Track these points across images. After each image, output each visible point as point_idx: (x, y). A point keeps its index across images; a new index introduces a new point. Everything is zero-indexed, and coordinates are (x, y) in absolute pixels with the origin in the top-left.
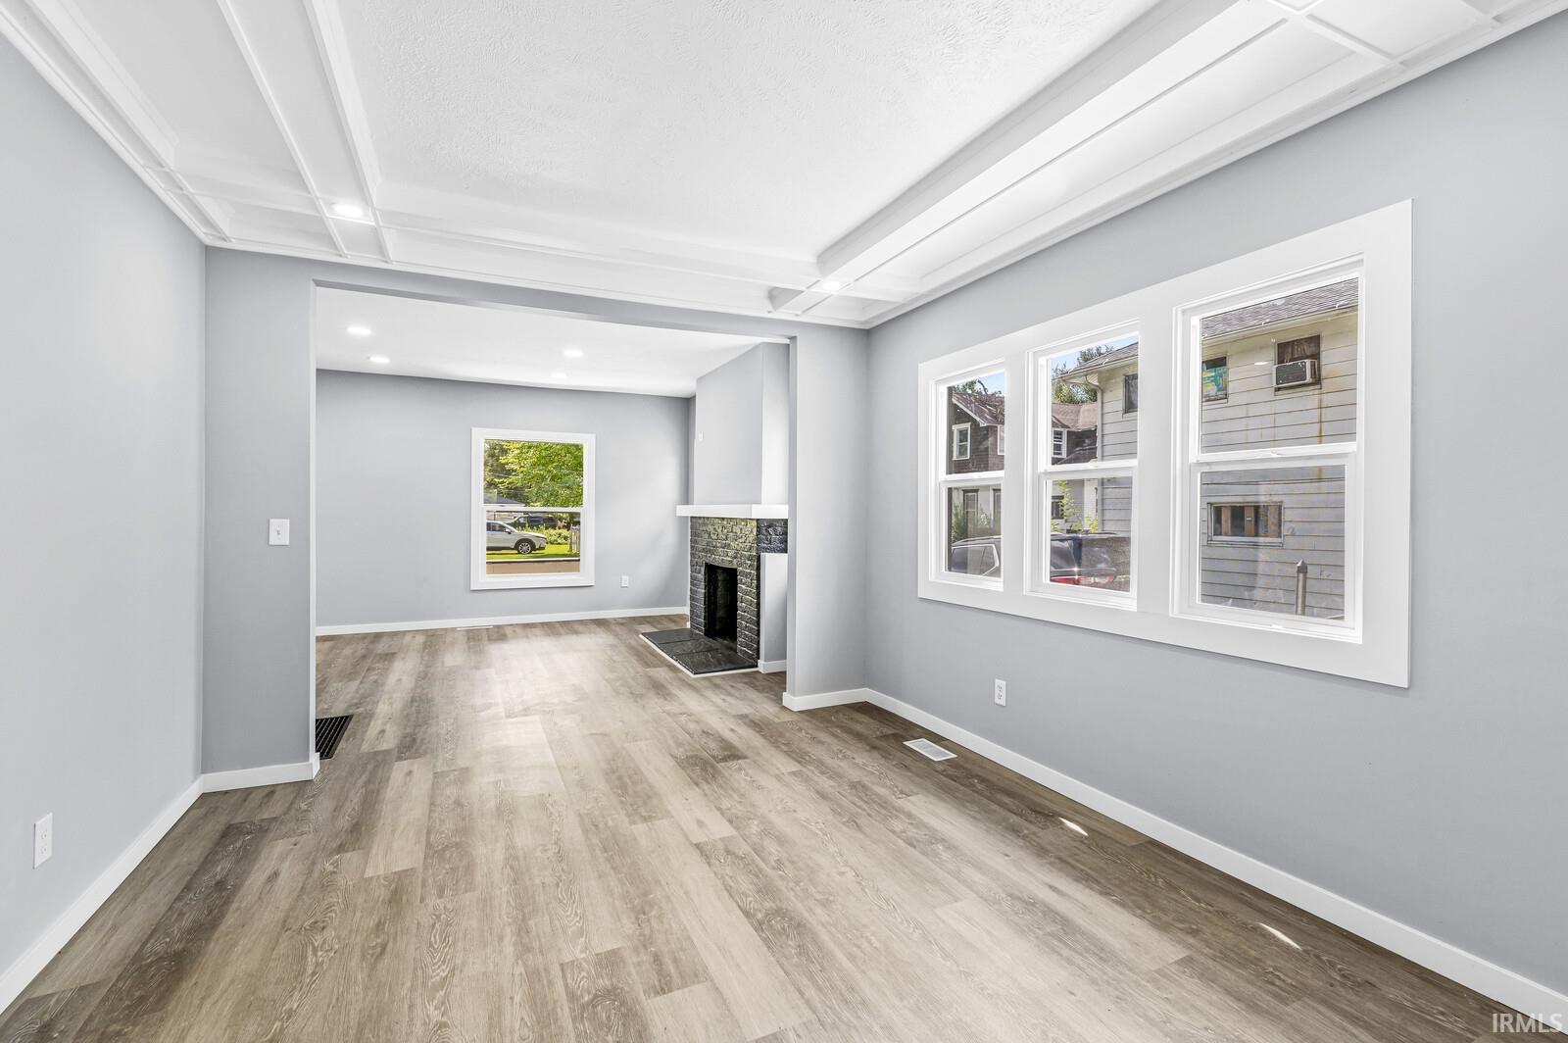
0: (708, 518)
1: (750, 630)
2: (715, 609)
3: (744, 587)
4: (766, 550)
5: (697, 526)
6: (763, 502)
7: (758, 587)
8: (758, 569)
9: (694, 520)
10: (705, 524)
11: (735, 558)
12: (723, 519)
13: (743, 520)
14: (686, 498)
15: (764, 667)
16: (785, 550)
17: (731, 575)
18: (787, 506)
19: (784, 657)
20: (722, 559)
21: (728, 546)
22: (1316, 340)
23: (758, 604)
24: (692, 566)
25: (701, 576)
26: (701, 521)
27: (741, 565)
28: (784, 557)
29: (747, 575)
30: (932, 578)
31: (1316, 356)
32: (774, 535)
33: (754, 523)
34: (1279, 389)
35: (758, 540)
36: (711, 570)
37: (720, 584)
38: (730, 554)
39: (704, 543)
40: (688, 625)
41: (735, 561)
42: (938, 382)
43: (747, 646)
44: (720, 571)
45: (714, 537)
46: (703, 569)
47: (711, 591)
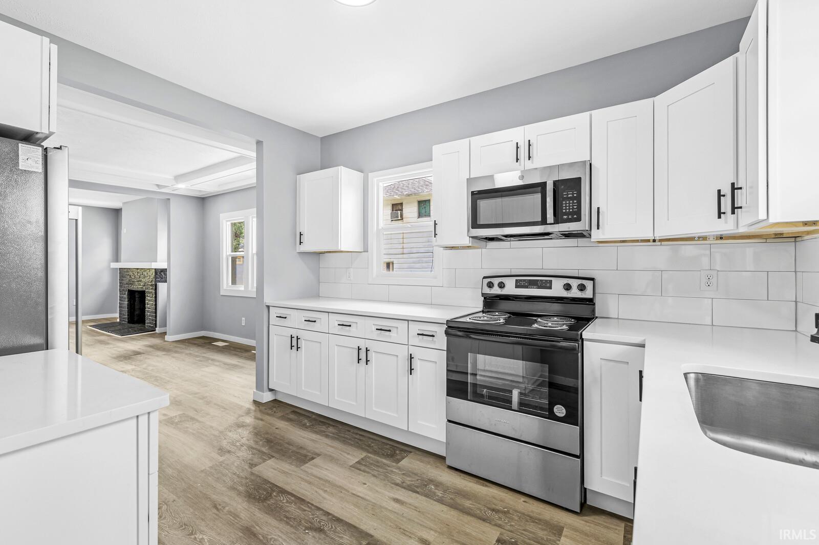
0: (129, 269)
1: (152, 316)
2: (134, 310)
3: (149, 298)
4: (160, 282)
5: (123, 272)
6: (158, 261)
7: (156, 297)
8: (156, 289)
9: (121, 270)
10: (127, 272)
11: (144, 286)
12: (138, 269)
13: (148, 269)
14: (117, 258)
15: (158, 330)
16: (166, 281)
17: (142, 294)
18: (167, 263)
19: (165, 326)
20: (137, 287)
21: (141, 281)
22: (401, 204)
23: (156, 305)
24: (120, 291)
25: (126, 296)
26: (126, 270)
27: (147, 289)
28: (166, 284)
29: (150, 293)
30: (225, 287)
31: (401, 210)
32: (161, 275)
33: (154, 270)
34: (392, 220)
35: (156, 278)
36: (132, 293)
37: (137, 299)
38: (141, 284)
39: (128, 280)
40: (118, 320)
41: (144, 288)
42: (227, 221)
43: (150, 323)
44: (137, 293)
45: (133, 277)
46: (127, 293)
47: (132, 302)
